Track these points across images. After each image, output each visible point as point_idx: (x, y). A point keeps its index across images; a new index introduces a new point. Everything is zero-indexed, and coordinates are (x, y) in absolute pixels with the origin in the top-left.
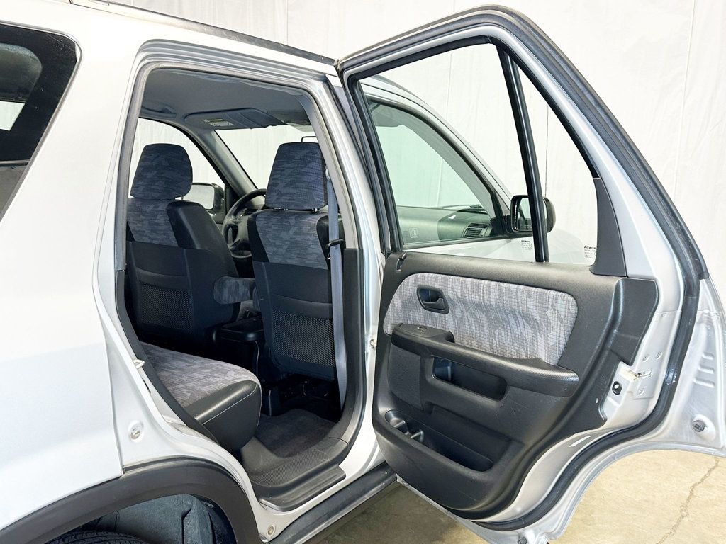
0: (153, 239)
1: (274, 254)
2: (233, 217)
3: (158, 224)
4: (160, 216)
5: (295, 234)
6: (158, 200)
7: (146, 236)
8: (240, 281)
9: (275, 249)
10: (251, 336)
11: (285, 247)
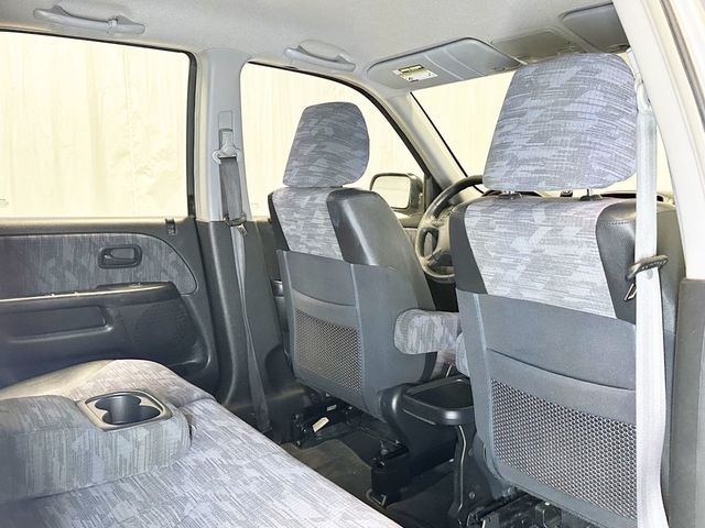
0: (311, 248)
1: (497, 279)
2: (432, 218)
3: (315, 225)
4: (318, 213)
5: (543, 242)
6: (317, 188)
7: (302, 243)
8: (437, 318)
9: (500, 271)
10: (451, 415)
11: (521, 268)
